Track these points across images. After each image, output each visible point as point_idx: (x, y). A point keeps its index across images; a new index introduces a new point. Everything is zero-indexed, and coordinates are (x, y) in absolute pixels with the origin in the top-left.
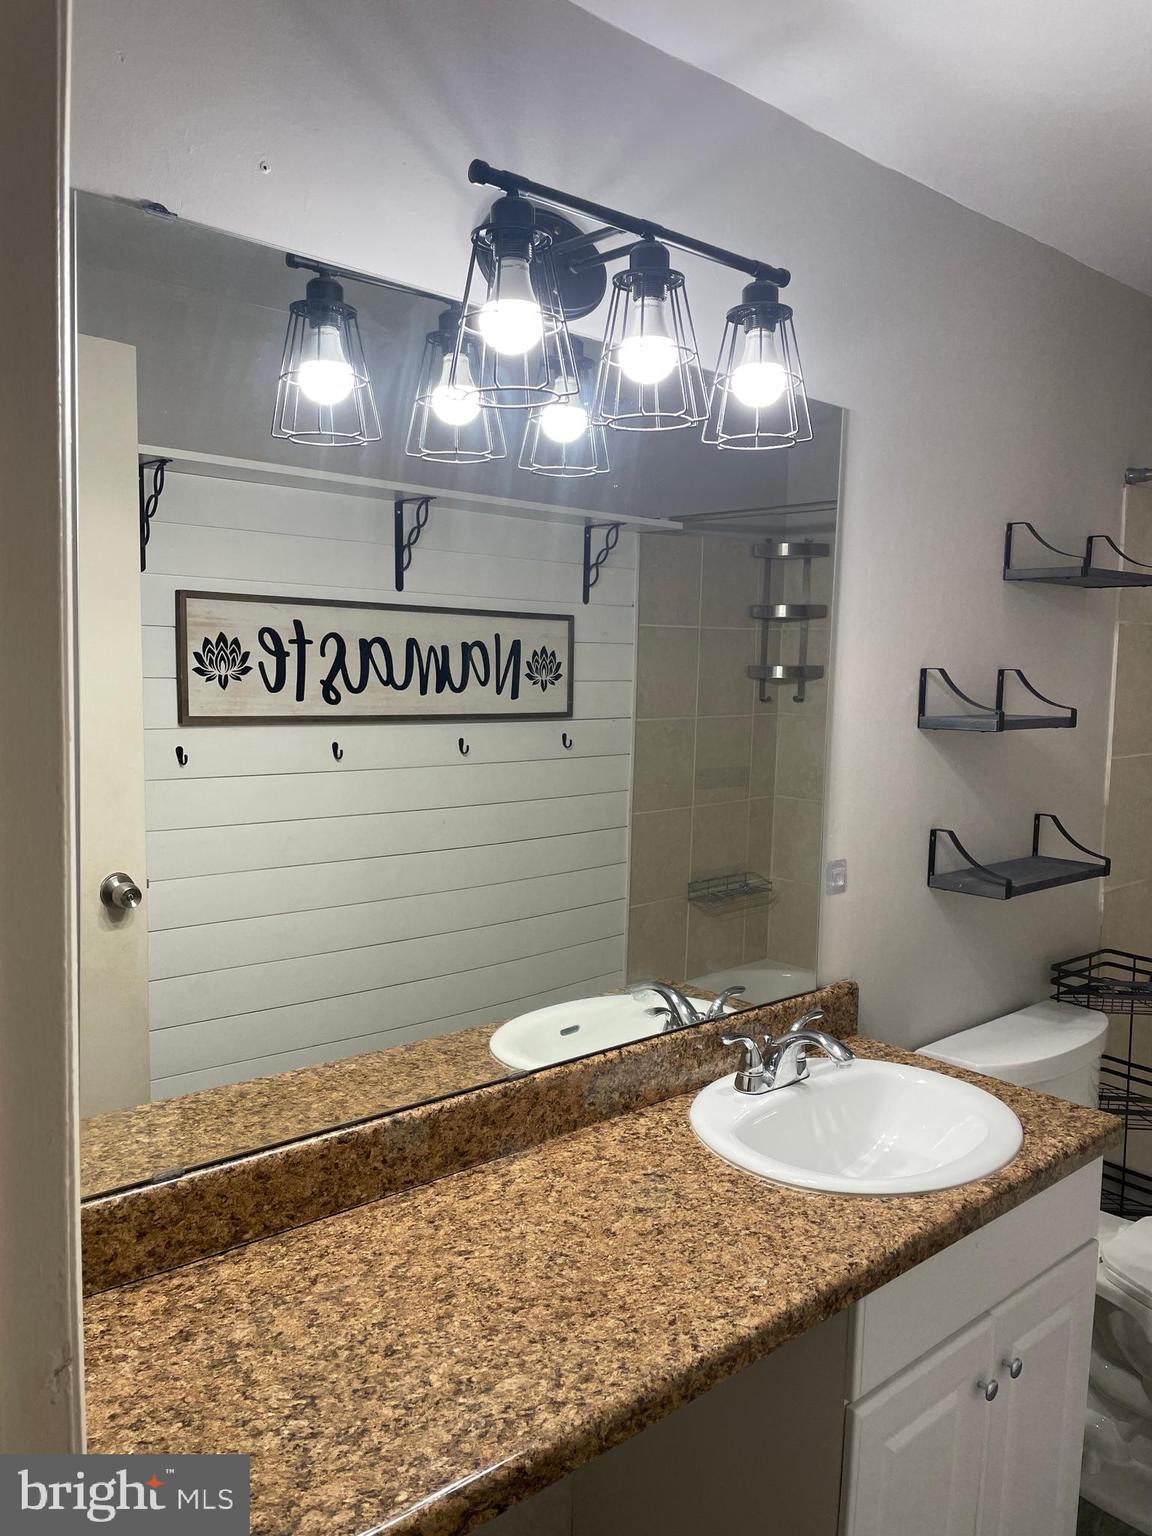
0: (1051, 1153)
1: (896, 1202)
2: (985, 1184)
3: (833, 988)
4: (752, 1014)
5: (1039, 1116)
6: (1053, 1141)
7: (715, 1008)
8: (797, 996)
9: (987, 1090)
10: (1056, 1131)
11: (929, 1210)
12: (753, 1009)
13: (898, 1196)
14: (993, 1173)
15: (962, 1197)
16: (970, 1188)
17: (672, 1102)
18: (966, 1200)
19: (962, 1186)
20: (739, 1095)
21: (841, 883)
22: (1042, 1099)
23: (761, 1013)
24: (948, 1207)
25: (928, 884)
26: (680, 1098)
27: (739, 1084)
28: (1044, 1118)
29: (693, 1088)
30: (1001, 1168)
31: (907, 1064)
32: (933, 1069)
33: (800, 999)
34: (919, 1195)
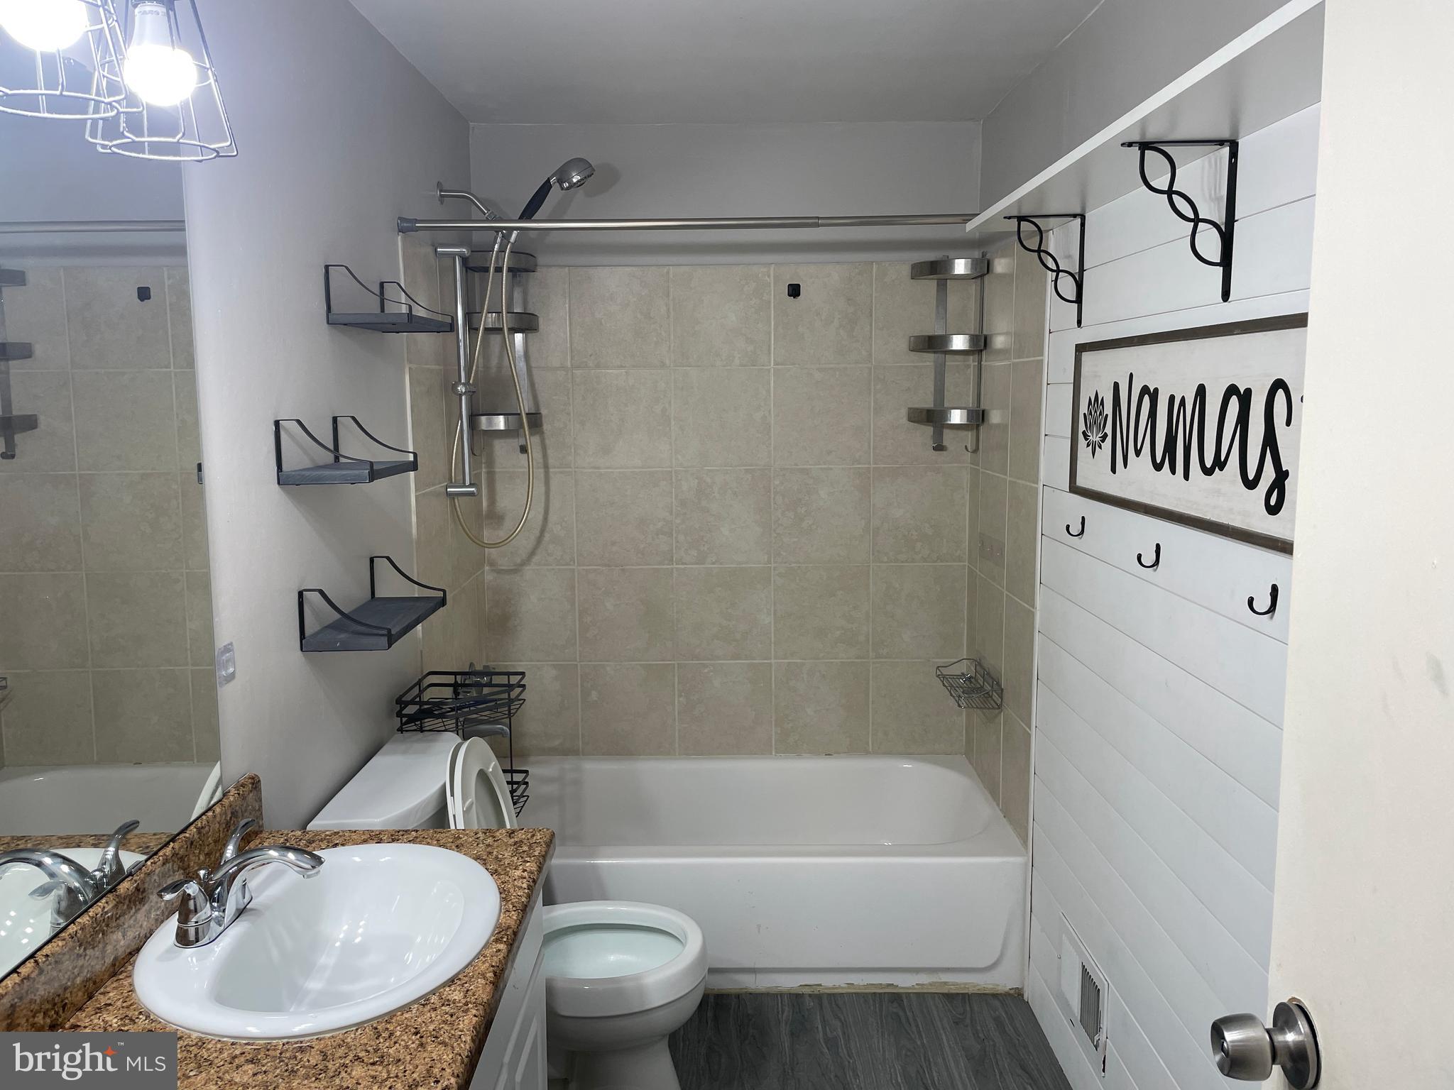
0: (525, 886)
1: (434, 999)
2: (497, 941)
3: (237, 788)
4: (168, 851)
5: (490, 853)
6: (518, 873)
7: (109, 857)
8: (207, 811)
9: (428, 844)
10: (513, 861)
11: (470, 993)
12: (167, 845)
13: (433, 992)
14: (496, 927)
15: (487, 965)
16: (488, 952)
17: (103, 994)
18: (493, 966)
19: (480, 954)
20: (189, 951)
21: (231, 670)
22: (480, 835)
23: (177, 845)
24: (483, 982)
25: (302, 650)
26: (110, 985)
27: (183, 939)
28: (495, 853)
29: (122, 964)
30: (498, 920)
31: (336, 845)
32: (365, 841)
33: (210, 813)
34: (451, 981)
